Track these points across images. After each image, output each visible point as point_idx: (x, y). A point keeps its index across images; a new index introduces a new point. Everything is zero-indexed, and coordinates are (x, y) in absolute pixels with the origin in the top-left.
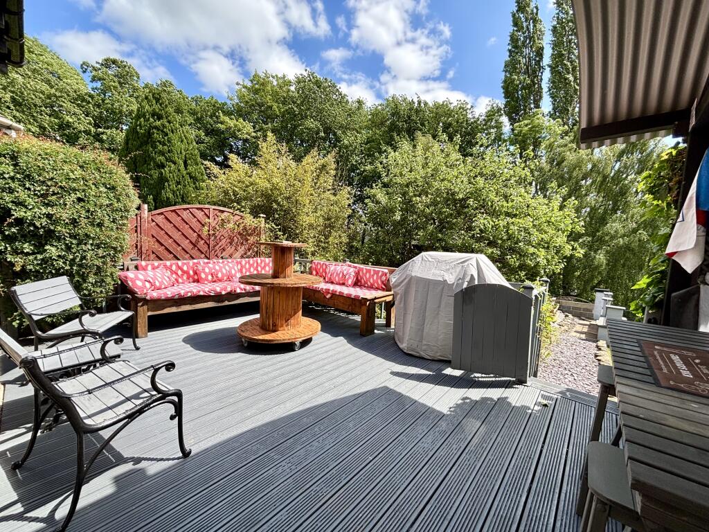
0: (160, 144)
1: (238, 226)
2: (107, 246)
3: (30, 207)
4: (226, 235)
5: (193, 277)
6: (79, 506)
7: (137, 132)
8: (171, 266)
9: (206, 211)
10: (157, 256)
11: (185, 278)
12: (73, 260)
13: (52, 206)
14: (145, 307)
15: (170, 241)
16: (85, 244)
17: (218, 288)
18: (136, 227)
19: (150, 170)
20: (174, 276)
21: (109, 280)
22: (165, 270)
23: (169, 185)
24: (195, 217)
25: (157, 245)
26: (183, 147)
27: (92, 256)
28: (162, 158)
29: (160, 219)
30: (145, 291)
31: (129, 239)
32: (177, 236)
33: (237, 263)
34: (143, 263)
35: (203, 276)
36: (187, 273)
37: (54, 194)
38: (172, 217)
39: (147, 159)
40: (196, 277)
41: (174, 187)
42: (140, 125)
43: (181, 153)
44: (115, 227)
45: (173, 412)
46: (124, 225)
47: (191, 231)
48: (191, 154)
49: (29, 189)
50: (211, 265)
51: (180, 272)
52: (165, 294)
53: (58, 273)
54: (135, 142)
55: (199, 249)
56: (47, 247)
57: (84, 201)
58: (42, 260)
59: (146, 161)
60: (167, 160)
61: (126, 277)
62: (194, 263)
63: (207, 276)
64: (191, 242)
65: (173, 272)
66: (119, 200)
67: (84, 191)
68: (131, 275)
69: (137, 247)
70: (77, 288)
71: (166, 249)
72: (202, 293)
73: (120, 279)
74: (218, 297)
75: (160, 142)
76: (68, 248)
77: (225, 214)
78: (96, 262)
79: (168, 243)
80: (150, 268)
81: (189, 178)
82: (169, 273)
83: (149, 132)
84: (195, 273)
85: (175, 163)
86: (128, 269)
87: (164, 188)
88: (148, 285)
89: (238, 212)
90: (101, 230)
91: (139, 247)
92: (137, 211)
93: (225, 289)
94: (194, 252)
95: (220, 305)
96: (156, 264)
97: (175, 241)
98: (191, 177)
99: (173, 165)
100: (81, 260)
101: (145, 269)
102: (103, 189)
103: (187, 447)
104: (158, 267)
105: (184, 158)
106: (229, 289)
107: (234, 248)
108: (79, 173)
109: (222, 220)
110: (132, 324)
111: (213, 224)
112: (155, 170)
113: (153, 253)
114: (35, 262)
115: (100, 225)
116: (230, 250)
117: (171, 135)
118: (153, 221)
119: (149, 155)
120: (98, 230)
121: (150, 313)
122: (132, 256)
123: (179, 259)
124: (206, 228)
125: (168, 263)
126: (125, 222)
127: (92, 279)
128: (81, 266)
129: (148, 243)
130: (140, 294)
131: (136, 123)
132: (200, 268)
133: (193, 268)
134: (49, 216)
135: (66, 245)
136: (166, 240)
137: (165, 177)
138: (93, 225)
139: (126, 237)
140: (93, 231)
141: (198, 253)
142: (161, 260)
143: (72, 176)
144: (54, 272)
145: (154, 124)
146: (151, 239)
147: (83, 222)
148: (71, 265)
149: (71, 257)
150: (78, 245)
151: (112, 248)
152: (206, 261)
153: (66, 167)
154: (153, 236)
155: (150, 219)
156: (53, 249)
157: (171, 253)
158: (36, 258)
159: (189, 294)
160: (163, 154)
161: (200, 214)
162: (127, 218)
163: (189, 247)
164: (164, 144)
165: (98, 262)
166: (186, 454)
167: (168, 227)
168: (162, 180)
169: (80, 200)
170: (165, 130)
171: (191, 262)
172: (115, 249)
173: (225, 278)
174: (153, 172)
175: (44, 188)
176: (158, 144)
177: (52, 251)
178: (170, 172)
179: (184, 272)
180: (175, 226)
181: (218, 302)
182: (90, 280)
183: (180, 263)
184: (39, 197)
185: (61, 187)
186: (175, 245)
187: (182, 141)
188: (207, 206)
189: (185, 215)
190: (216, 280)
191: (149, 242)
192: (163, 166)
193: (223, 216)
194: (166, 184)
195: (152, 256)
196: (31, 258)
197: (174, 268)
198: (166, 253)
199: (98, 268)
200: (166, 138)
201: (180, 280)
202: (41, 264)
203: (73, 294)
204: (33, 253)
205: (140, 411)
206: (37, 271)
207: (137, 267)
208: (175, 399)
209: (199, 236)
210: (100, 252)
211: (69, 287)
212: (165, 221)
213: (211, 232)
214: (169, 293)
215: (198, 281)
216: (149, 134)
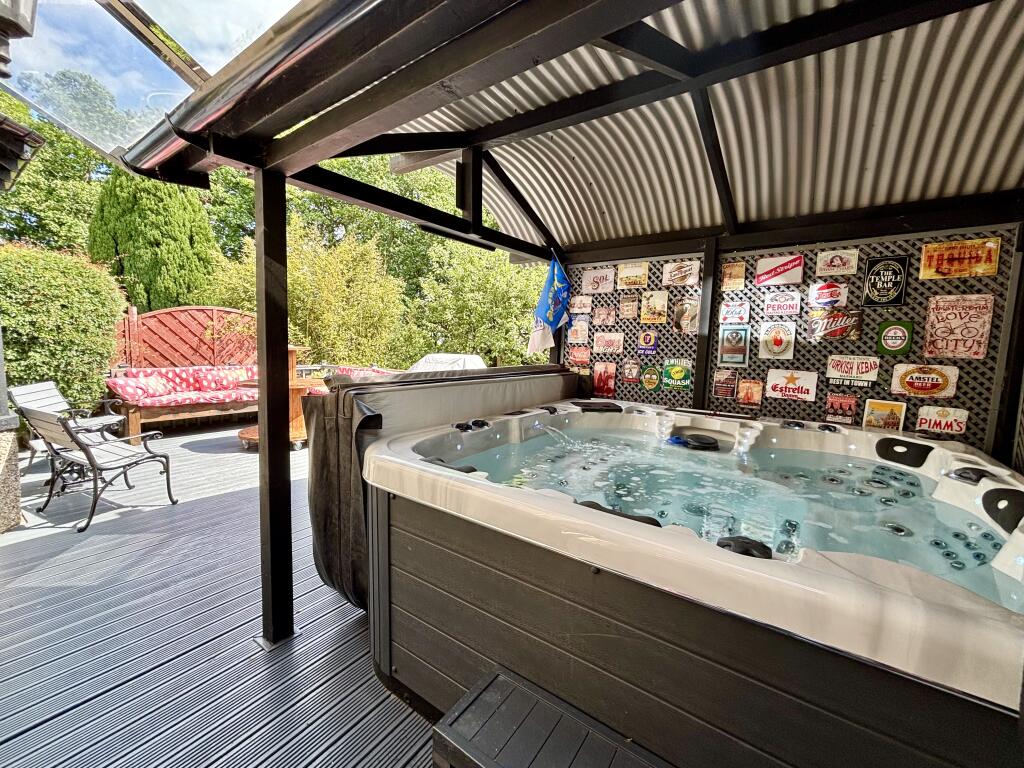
0: (152, 212)
1: (249, 329)
2: (92, 352)
3: (13, 315)
4: (234, 339)
5: (193, 385)
6: (92, 523)
7: (116, 195)
8: (167, 373)
9: (209, 313)
10: (151, 363)
11: (184, 385)
12: (58, 366)
13: (35, 314)
14: (138, 414)
15: (166, 346)
16: (70, 350)
17: (221, 395)
18: (124, 332)
19: (138, 248)
20: (171, 383)
21: (95, 387)
22: (159, 378)
23: (168, 270)
24: (195, 319)
25: (149, 351)
26: (187, 216)
27: (77, 363)
28: (156, 233)
29: (152, 323)
30: (137, 398)
31: (115, 345)
32: (173, 340)
33: (247, 370)
34: (134, 370)
35: (205, 383)
36: (187, 381)
37: (37, 301)
38: (168, 320)
39: (133, 233)
40: (197, 385)
41: (174, 272)
42: (121, 186)
43: (184, 225)
44: (100, 334)
45: (161, 468)
46: (110, 330)
47: (191, 336)
48: (200, 226)
49: (10, 297)
50: (213, 372)
51: (178, 380)
52: (160, 401)
53: (42, 379)
54: (113, 210)
55: (201, 355)
56: (30, 354)
57: (67, 307)
58: (27, 366)
59: (131, 236)
60: (163, 235)
61: (115, 384)
62: (194, 371)
63: (209, 383)
64: (191, 347)
65: (169, 380)
66: (104, 305)
67: (67, 297)
68: (121, 381)
69: (125, 353)
70: (63, 392)
71: (161, 355)
72: (202, 401)
73: (108, 387)
74: (221, 405)
75: (152, 211)
76: (53, 355)
77: (233, 315)
78: (82, 369)
79: (164, 348)
80: (141, 375)
81: (197, 260)
82: (164, 381)
83: (135, 197)
84: (197, 381)
85: (175, 240)
86: (116, 376)
87: (160, 274)
88: (140, 392)
89: (247, 313)
90: (86, 336)
91: (128, 353)
92: (125, 315)
93: (229, 396)
94: (195, 358)
95: (224, 413)
96: (149, 370)
97: (171, 346)
98: (200, 259)
99: (172, 242)
100: (66, 366)
101: (135, 376)
102: (86, 295)
103: (175, 499)
104: (151, 374)
105: (189, 232)
106: (234, 397)
107: (244, 353)
108: (61, 280)
109: (229, 322)
110: (124, 429)
111: (218, 327)
112: (146, 248)
113: (145, 359)
114: (19, 368)
115: (85, 331)
116: (239, 355)
117: (167, 200)
118: (144, 324)
119: (136, 228)
120: (83, 336)
121: (143, 421)
122: (120, 363)
123: (176, 366)
124: (209, 332)
125: (164, 370)
126: (112, 327)
127: (77, 386)
128: (65, 372)
129: (138, 349)
130: (131, 402)
131: (114, 183)
132: (202, 375)
133: (193, 375)
134: (32, 324)
135: (50, 351)
136: (160, 346)
137: (162, 259)
138: (78, 331)
139: (114, 342)
140: (77, 337)
141: (201, 360)
142: (155, 366)
143: (54, 283)
144: (38, 378)
145: (142, 185)
146: (142, 344)
147: (67, 328)
148: (56, 371)
149: (56, 363)
150: (62, 351)
151: (99, 354)
152: (209, 367)
153: (48, 275)
154: (145, 342)
155: (140, 322)
156: (37, 355)
157: (167, 359)
158: (19, 365)
159: (188, 402)
160: (158, 227)
161: (201, 317)
162: (113, 323)
163: (189, 353)
164: (158, 214)
165: (85, 369)
166: (174, 503)
167: (162, 331)
168: (157, 264)
169: (63, 306)
170: (158, 194)
171: (191, 370)
172: (101, 355)
173: (231, 386)
174: (142, 251)
175: (27, 296)
176: (149, 212)
177: (36, 357)
178: (169, 252)
179: (182, 379)
180: (170, 330)
181: (222, 410)
182: (76, 386)
183: (177, 370)
184: (21, 305)
185: (44, 295)
186: (171, 351)
187: (185, 209)
188: (209, 307)
189: (183, 317)
190: (221, 387)
191: (140, 347)
192: (158, 244)
193: (229, 318)
194: (164, 268)
195: (144, 363)
196: (14, 364)
197: (170, 375)
198: (161, 359)
199: (84, 374)
200: (161, 205)
201: (178, 388)
202: (25, 371)
203: (61, 398)
204: (17, 360)
205: (136, 463)
206: (21, 378)
207: (126, 375)
208: (164, 460)
209: (201, 340)
210: (86, 358)
211: (57, 392)
212: (158, 324)
213: (216, 336)
214: (165, 400)
215: (199, 390)
216: (135, 200)
